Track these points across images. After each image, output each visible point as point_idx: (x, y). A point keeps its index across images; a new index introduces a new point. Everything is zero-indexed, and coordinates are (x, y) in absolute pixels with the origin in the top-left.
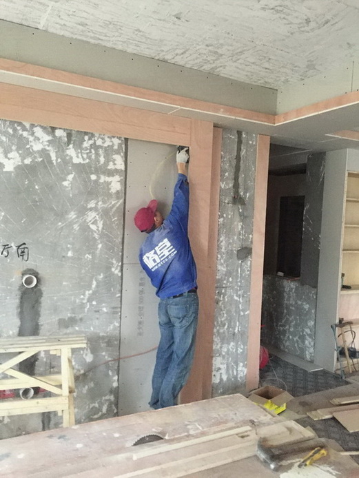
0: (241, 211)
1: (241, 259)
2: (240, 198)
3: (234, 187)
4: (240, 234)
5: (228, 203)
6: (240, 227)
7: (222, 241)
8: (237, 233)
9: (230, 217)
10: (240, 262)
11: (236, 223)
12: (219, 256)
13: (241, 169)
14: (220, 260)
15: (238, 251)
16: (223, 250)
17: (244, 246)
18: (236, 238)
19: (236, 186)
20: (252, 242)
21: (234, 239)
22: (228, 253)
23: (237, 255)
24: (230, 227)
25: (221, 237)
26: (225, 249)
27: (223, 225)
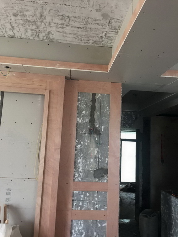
0: (97, 139)
1: (99, 178)
2: (97, 129)
3: (90, 121)
4: (96, 157)
5: (85, 134)
6: (96, 152)
7: (79, 163)
8: (93, 157)
9: (86, 144)
10: (97, 180)
11: (92, 149)
12: (76, 174)
13: (97, 108)
14: (78, 177)
15: (94, 171)
16: (80, 170)
17: (100, 167)
18: (92, 160)
19: (92, 121)
20: (107, 164)
21: (90, 161)
22: (85, 172)
23: (94, 174)
24: (87, 152)
25: (78, 159)
26: (83, 169)
27: (81, 150)
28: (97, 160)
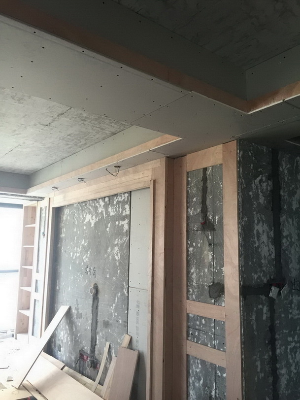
0: (210, 237)
1: (215, 298)
2: (210, 222)
3: (202, 211)
4: (210, 266)
5: (197, 231)
6: (210, 257)
7: (193, 273)
8: (207, 265)
9: (199, 245)
10: (213, 301)
11: (205, 252)
12: (191, 290)
13: (209, 191)
14: (192, 295)
15: (210, 287)
16: (194, 284)
17: (216, 281)
18: (206, 270)
19: (204, 211)
21: (204, 271)
22: (199, 288)
23: (209, 291)
24: (200, 258)
25: (192, 269)
26: (196, 283)
27: (193, 254)
28: (212, 270)
